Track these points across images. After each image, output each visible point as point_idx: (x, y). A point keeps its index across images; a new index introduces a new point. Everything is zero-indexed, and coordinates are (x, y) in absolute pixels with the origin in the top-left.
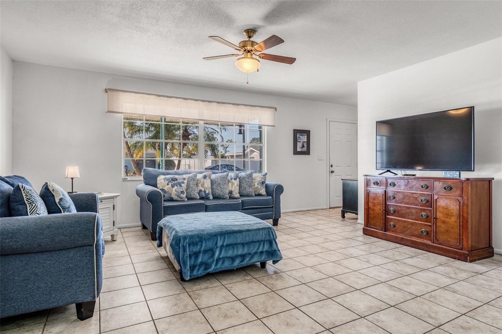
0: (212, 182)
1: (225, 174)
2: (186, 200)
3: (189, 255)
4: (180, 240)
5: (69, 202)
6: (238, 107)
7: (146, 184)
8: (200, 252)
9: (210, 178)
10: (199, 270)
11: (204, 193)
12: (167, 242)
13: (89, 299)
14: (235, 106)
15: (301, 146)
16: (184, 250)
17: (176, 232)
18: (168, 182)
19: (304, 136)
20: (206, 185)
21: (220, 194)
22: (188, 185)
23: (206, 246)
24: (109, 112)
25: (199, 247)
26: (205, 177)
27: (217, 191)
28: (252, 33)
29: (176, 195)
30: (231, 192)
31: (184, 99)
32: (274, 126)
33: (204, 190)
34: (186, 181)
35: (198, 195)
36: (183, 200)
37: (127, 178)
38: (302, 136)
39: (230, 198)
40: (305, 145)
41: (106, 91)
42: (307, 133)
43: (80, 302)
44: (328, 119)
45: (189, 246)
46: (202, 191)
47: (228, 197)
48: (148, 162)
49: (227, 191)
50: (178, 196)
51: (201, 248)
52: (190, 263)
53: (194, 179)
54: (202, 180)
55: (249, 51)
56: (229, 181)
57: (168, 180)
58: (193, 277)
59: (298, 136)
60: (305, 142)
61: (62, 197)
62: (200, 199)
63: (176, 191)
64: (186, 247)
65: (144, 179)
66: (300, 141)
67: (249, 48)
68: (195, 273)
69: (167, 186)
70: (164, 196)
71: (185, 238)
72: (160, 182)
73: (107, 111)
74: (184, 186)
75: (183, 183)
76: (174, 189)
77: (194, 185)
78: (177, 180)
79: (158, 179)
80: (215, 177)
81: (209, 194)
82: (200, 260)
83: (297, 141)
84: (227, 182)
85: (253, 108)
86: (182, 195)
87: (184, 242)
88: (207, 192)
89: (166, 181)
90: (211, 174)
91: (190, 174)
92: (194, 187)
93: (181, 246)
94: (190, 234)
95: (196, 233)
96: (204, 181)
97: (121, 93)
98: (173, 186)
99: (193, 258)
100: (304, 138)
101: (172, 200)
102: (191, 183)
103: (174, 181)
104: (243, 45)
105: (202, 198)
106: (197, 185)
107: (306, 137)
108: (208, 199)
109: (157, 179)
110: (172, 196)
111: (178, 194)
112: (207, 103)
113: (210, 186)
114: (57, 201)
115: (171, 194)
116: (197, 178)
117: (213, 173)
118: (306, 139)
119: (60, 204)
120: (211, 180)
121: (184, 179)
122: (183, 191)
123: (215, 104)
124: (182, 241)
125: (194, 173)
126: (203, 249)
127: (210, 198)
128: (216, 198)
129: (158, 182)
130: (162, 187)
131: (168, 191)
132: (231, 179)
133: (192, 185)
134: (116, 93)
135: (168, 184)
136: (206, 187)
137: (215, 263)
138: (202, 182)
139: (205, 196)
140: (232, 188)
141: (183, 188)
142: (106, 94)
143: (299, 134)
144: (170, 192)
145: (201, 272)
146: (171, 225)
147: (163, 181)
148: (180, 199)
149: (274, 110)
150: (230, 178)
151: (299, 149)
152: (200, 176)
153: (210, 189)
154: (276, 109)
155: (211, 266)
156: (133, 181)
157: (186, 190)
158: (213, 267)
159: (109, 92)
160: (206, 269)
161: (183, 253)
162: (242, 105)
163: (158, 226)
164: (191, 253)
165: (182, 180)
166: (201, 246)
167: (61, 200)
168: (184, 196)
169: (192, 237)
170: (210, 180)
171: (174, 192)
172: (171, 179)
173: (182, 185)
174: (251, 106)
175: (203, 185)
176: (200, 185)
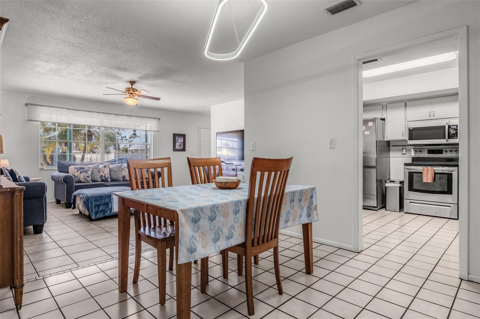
0: (110, 170)
1: (120, 164)
2: (91, 182)
3: (95, 206)
4: (89, 199)
5: (23, 179)
6: (131, 117)
7: (60, 172)
8: (101, 204)
9: (109, 167)
10: (100, 214)
11: (104, 178)
12: (80, 203)
13: (41, 223)
14: (129, 117)
15: (179, 145)
16: (92, 204)
17: (87, 195)
18: (77, 170)
19: (181, 138)
20: (105, 172)
21: (116, 178)
22: (92, 172)
23: (104, 202)
24: (29, 120)
25: (100, 202)
26: (105, 167)
27: (114, 176)
28: (133, 84)
29: (83, 178)
30: (124, 177)
31: (89, 111)
32: (158, 131)
33: (105, 176)
34: (91, 170)
35: (99, 179)
36: (88, 182)
37: (43, 168)
38: (180, 138)
39: (123, 180)
40: (182, 145)
41: (26, 105)
42: (184, 136)
43: (37, 224)
44: (199, 126)
45: (94, 202)
46: (103, 176)
47: (122, 180)
48: (60, 156)
49: (121, 176)
50: (85, 179)
51: (101, 203)
52: (95, 210)
53: (96, 168)
54: (103, 169)
55: (131, 94)
56: (123, 170)
57: (77, 168)
58: (97, 218)
59: (176, 138)
60: (182, 142)
61: (20, 175)
62: (101, 181)
63: (83, 176)
64: (92, 202)
65: (58, 168)
66: (178, 142)
67: (131, 92)
68: (98, 215)
69: (76, 173)
70: (75, 180)
71: (92, 197)
72: (71, 170)
73: (28, 120)
74: (89, 172)
75: (89, 170)
76: (82, 175)
77: (97, 172)
78: (84, 168)
79: (70, 168)
80: (112, 167)
81: (108, 178)
82: (101, 209)
83: (175, 142)
84: (121, 169)
85: (142, 118)
86: (88, 179)
87: (91, 199)
88: (106, 176)
89: (76, 169)
90: (110, 165)
91: (93, 165)
92: (97, 174)
93: (89, 201)
94: (95, 195)
95: (98, 195)
96: (104, 169)
97: (38, 107)
98: (81, 173)
99: (97, 208)
100: (181, 140)
101: (81, 182)
102: (95, 171)
103: (82, 169)
104: (128, 90)
105: (103, 181)
106: (99, 172)
107: (183, 139)
108: (107, 181)
109: (68, 168)
110: (80, 180)
111: (85, 178)
112: (107, 115)
113: (109, 172)
114: (17, 177)
115: (80, 178)
116: (99, 167)
117: (111, 164)
118: (183, 140)
119: (19, 179)
120: (110, 169)
121: (90, 168)
122: (89, 176)
123: (113, 115)
124: (90, 199)
125: (97, 164)
126: (102, 203)
127: (109, 181)
128: (112, 180)
129: (70, 170)
130: (73, 173)
131: (78, 176)
132: (125, 168)
133: (95, 172)
134: (35, 107)
135: (77, 172)
136: (106, 173)
137: (109, 211)
138: (103, 170)
139: (105, 179)
140: (125, 174)
141: (89, 174)
142: (27, 107)
143: (177, 137)
144: (79, 176)
145: (101, 215)
146: (83, 193)
147: (74, 169)
148: (86, 182)
149: (158, 120)
150: (123, 167)
151: (177, 147)
152: (101, 166)
153: (109, 175)
154: (159, 119)
155: (107, 212)
156: (48, 170)
157: (91, 176)
158: (108, 213)
159: (30, 107)
160: (104, 214)
161: (91, 205)
162: (134, 116)
163: (72, 196)
164: (95, 205)
165: (88, 169)
166: (102, 201)
167: (19, 177)
168: (90, 179)
169: (96, 197)
170: (108, 169)
171: (82, 177)
172: (79, 168)
173: (88, 172)
174: (141, 117)
175: (103, 172)
176: (101, 172)
